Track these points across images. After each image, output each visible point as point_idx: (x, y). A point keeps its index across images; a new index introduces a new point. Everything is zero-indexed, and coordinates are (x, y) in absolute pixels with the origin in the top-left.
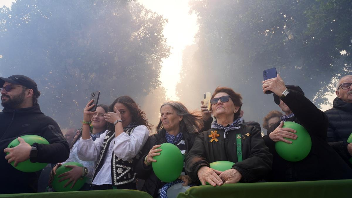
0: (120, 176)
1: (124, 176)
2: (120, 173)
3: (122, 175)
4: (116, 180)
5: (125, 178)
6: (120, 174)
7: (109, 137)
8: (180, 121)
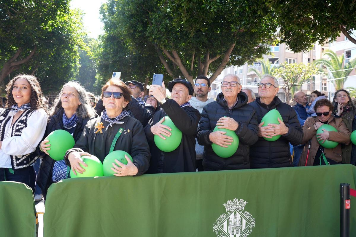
0: (20, 161)
1: (24, 160)
2: (20, 157)
3: (22, 160)
4: (16, 164)
5: (25, 162)
6: (20, 159)
7: (4, 118)
8: (79, 105)
